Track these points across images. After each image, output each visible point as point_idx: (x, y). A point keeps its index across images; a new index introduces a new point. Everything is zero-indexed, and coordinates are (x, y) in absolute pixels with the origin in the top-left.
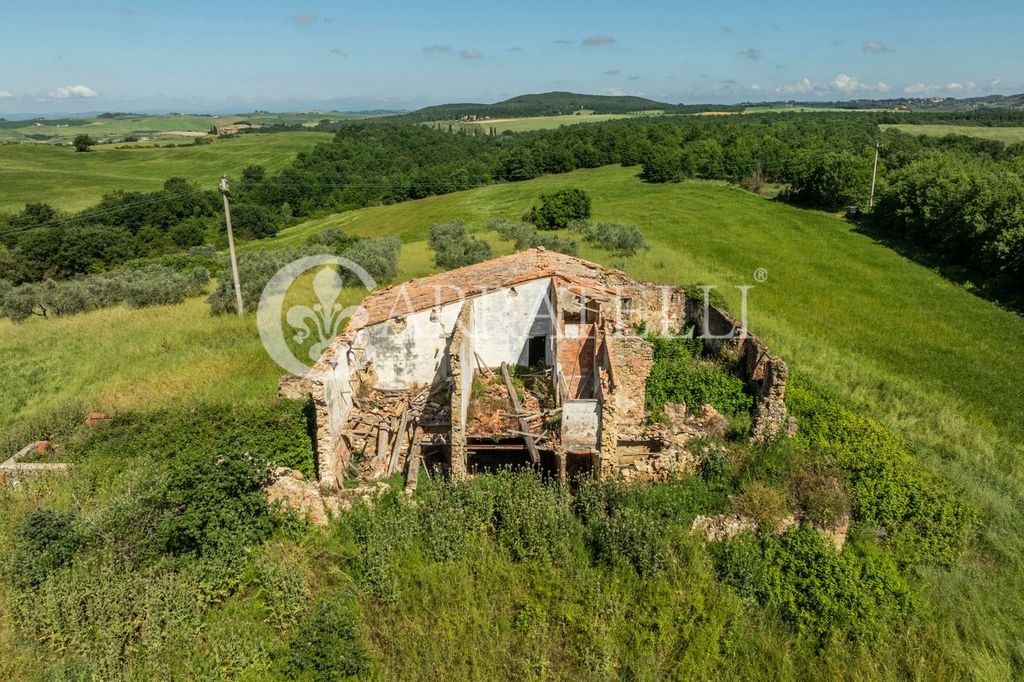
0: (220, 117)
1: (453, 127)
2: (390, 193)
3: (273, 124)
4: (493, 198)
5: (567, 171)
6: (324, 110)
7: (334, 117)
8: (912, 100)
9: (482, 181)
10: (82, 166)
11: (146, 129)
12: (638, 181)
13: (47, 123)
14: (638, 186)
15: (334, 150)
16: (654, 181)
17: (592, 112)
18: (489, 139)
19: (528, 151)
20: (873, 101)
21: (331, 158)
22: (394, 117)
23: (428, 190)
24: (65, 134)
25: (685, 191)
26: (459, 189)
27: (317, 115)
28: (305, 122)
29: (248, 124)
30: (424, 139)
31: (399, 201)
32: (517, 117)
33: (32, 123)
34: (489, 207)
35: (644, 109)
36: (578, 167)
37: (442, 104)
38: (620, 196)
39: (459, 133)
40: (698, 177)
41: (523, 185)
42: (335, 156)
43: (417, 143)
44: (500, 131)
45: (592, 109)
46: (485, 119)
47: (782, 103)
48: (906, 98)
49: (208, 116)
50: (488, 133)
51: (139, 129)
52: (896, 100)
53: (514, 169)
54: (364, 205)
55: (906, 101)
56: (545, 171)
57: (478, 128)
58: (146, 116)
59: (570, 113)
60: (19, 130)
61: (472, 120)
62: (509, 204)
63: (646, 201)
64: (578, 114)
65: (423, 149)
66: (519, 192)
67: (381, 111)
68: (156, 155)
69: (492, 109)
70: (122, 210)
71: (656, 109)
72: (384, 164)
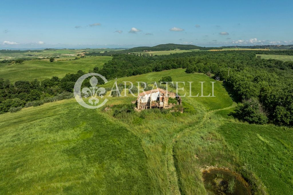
0: (77, 50)
1: (141, 54)
2: (128, 74)
3: (92, 52)
4: (152, 76)
5: (170, 69)
6: (105, 48)
7: (108, 50)
8: (272, 45)
9: (150, 72)
10: (53, 66)
11: (58, 53)
12: (185, 73)
13: (32, 51)
14: (184, 74)
15: (113, 62)
16: (188, 73)
17: (180, 49)
18: (151, 57)
19: (161, 64)
20: (260, 46)
21: (112, 64)
22: (125, 51)
23: (137, 73)
24: (36, 54)
25: (194, 76)
26: (144, 73)
27: (104, 50)
28: (101, 51)
29: (85, 52)
30: (134, 59)
31: (130, 76)
32: (159, 51)
33: (27, 51)
34: (152, 78)
35: (194, 49)
36: (172, 68)
37: (138, 47)
38: (180, 76)
39: (143, 55)
40: (198, 72)
41: (159, 73)
42: (113, 64)
43: (133, 60)
44: (154, 55)
45: (180, 48)
46: (150, 52)
47: (234, 46)
48: (270, 45)
49: (74, 49)
50: (151, 55)
51: (56, 53)
52: (267, 46)
53: (157, 69)
54: (122, 77)
55: (270, 46)
56: (164, 69)
57: (148, 54)
58: (57, 49)
59: (173, 50)
60: (24, 53)
61: (146, 52)
62: (156, 78)
63: (185, 78)
64: (176, 50)
65: (135, 62)
66: (158, 75)
67: (121, 48)
68: (69, 63)
69: (152, 49)
70: (71, 78)
71: (197, 48)
72: (125, 66)
